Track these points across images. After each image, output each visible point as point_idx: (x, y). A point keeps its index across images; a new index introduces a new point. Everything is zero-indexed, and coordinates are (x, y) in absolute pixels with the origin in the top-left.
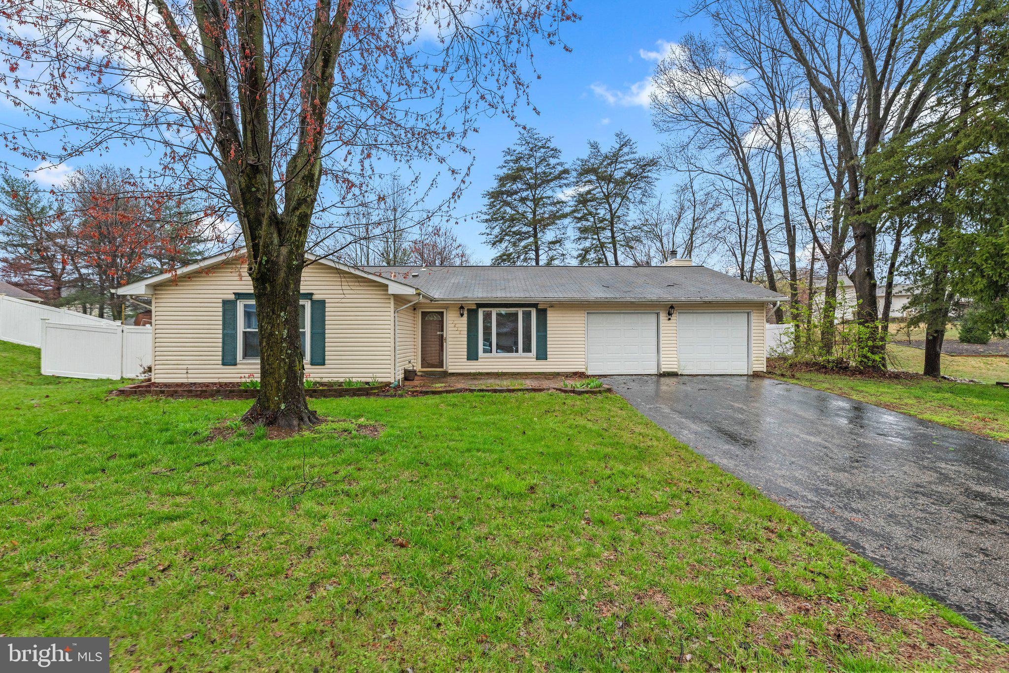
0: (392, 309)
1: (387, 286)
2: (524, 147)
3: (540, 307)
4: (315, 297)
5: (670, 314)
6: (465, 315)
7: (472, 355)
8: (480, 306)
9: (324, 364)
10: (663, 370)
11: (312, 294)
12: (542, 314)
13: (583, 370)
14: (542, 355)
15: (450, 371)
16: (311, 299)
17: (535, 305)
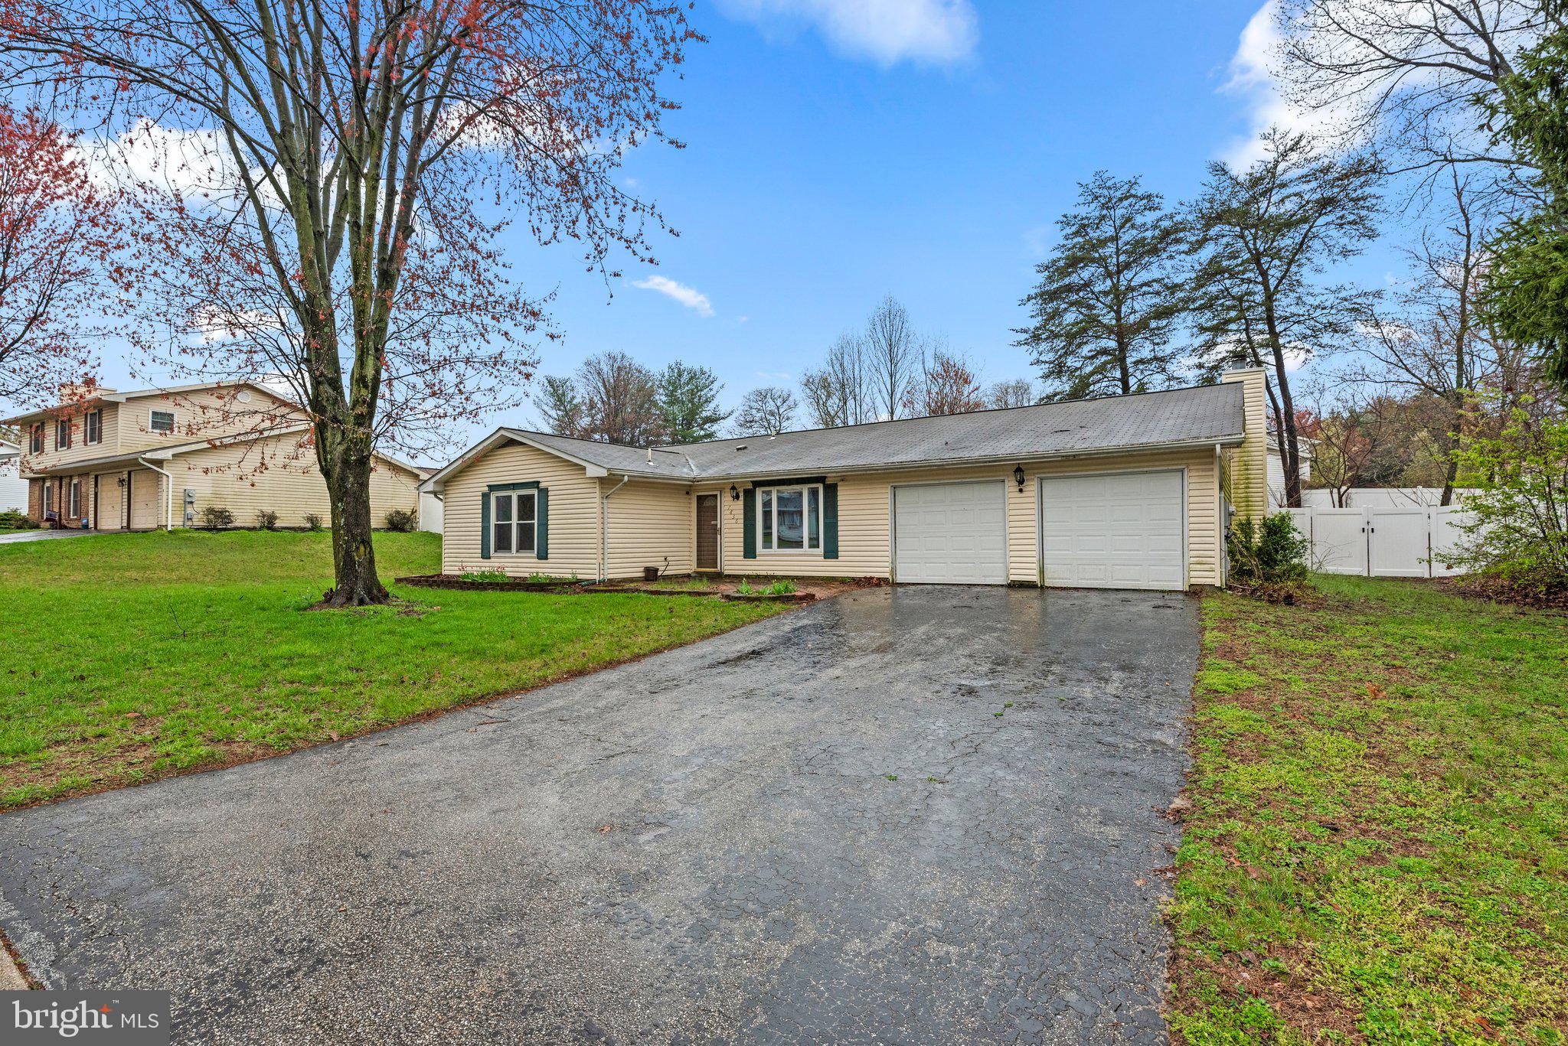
0: (597, 495)
1: (584, 469)
2: (1093, 206)
3: (829, 481)
4: (542, 485)
5: (1021, 482)
6: (742, 498)
7: (750, 552)
8: (757, 484)
9: (546, 558)
10: (1013, 578)
11: (538, 482)
12: (831, 491)
13: (887, 575)
14: (831, 553)
15: (726, 572)
16: (538, 487)
17: (821, 479)
